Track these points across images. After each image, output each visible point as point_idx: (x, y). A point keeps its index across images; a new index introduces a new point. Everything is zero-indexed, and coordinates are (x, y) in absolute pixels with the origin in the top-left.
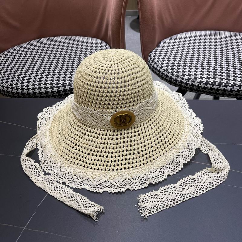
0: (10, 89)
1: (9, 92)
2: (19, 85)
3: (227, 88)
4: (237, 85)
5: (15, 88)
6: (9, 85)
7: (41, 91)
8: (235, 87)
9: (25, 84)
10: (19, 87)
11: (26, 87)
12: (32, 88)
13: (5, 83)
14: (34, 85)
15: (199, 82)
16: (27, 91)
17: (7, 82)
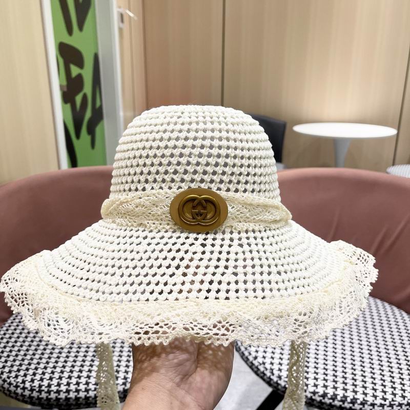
0: (21, 389)
1: (17, 394)
2: (36, 384)
3: (354, 405)
4: (369, 403)
5: (29, 388)
6: (21, 381)
7: (69, 396)
8: (366, 406)
9: (45, 383)
10: (35, 386)
11: (46, 387)
12: (55, 391)
13: (13, 378)
14: (59, 385)
15: (312, 393)
16: (47, 395)
17: (17, 377)
